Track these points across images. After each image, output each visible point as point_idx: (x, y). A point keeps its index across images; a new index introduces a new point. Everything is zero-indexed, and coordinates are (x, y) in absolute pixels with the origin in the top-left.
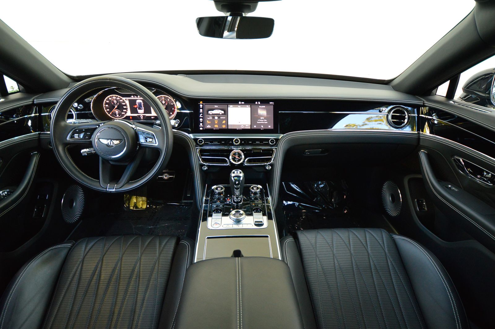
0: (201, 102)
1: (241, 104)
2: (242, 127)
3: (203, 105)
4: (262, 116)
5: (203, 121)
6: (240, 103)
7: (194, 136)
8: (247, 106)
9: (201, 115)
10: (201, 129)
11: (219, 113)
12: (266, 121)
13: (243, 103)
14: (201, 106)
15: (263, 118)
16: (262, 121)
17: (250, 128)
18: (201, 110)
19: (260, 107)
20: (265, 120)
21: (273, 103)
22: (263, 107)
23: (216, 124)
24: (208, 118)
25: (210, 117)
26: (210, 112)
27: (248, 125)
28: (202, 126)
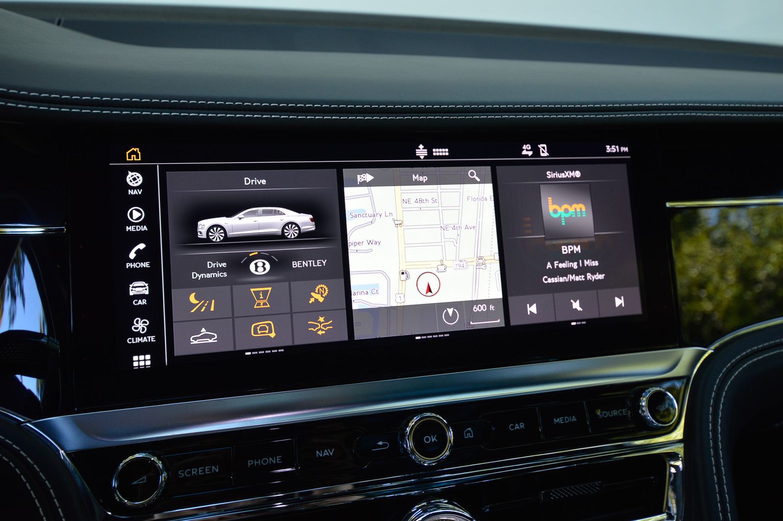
0: (134, 155)
1: (431, 162)
2: (451, 323)
3: (148, 173)
4: (569, 236)
5: (153, 296)
6: (421, 152)
7: (80, 426)
8: (472, 172)
9: (132, 255)
10: (142, 361)
11: (277, 230)
12: (593, 270)
13: (444, 152)
14: (135, 179)
15: (578, 249)
16: (570, 271)
17: (498, 322)
18: (136, 214)
19: (550, 175)
20: (587, 263)
21: (626, 149)
22: (568, 174)
23: (262, 315)
24: (195, 275)
25: (210, 265)
26: (204, 225)
27: (488, 302)
28: (152, 339)
